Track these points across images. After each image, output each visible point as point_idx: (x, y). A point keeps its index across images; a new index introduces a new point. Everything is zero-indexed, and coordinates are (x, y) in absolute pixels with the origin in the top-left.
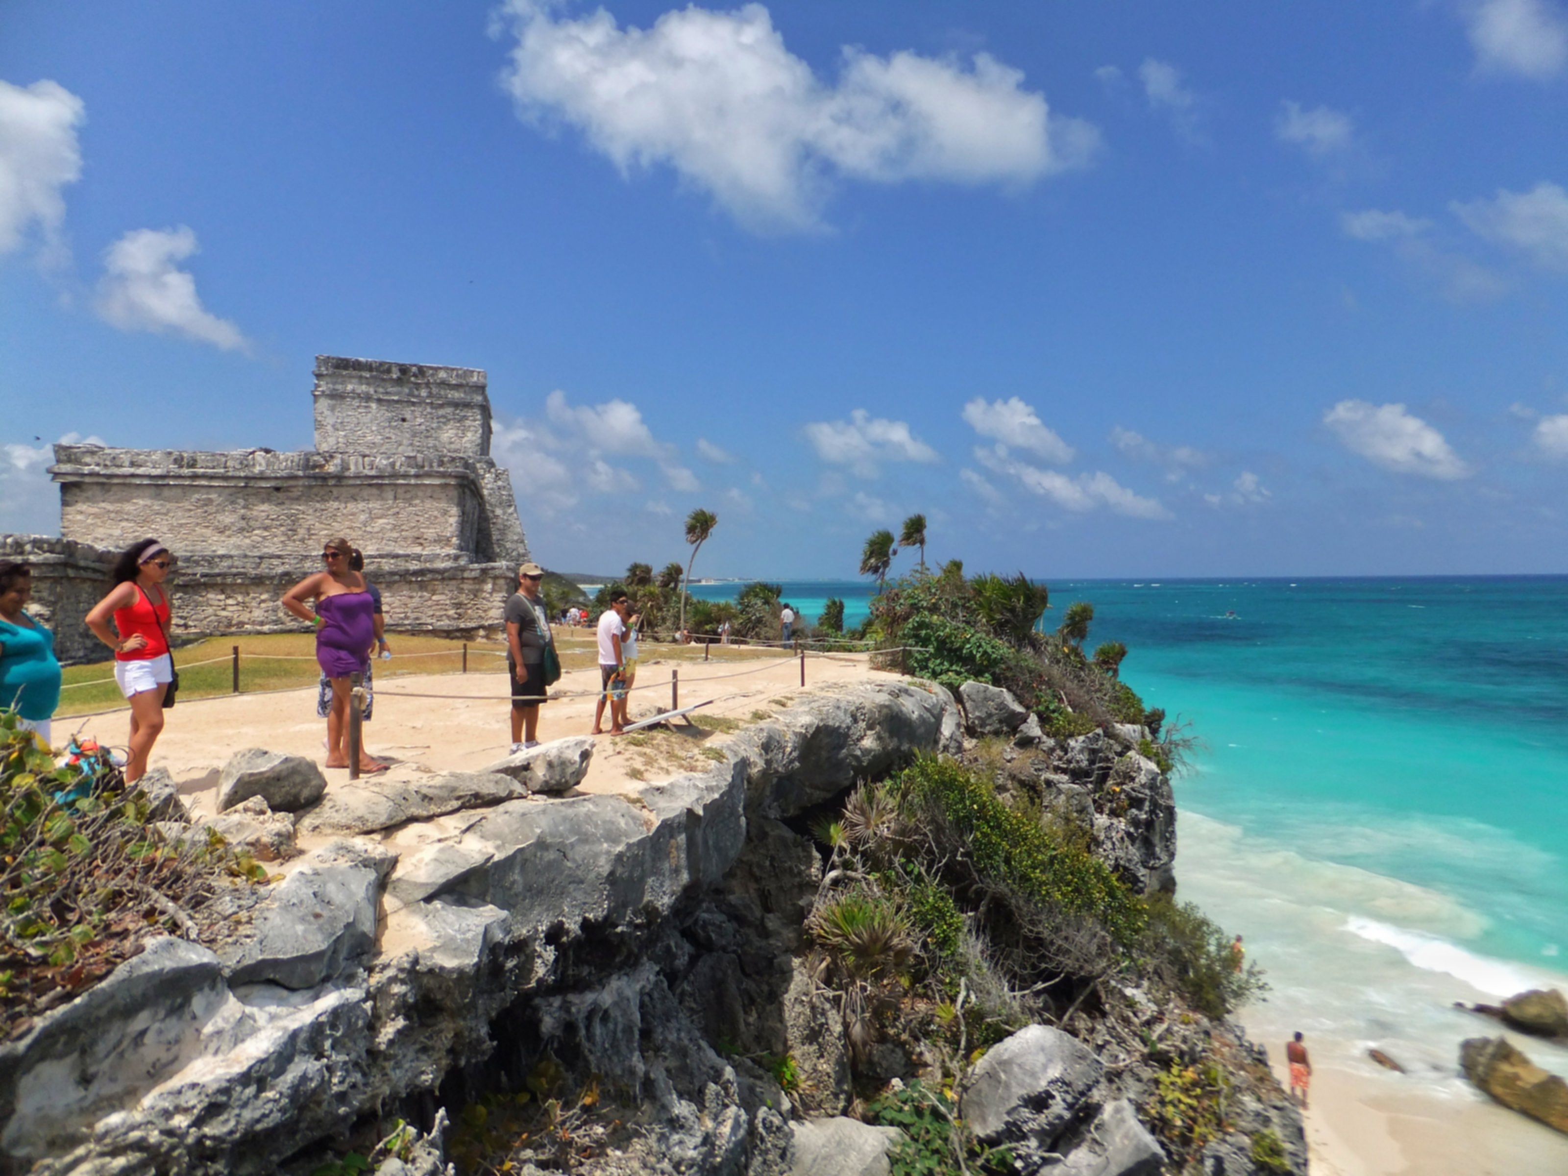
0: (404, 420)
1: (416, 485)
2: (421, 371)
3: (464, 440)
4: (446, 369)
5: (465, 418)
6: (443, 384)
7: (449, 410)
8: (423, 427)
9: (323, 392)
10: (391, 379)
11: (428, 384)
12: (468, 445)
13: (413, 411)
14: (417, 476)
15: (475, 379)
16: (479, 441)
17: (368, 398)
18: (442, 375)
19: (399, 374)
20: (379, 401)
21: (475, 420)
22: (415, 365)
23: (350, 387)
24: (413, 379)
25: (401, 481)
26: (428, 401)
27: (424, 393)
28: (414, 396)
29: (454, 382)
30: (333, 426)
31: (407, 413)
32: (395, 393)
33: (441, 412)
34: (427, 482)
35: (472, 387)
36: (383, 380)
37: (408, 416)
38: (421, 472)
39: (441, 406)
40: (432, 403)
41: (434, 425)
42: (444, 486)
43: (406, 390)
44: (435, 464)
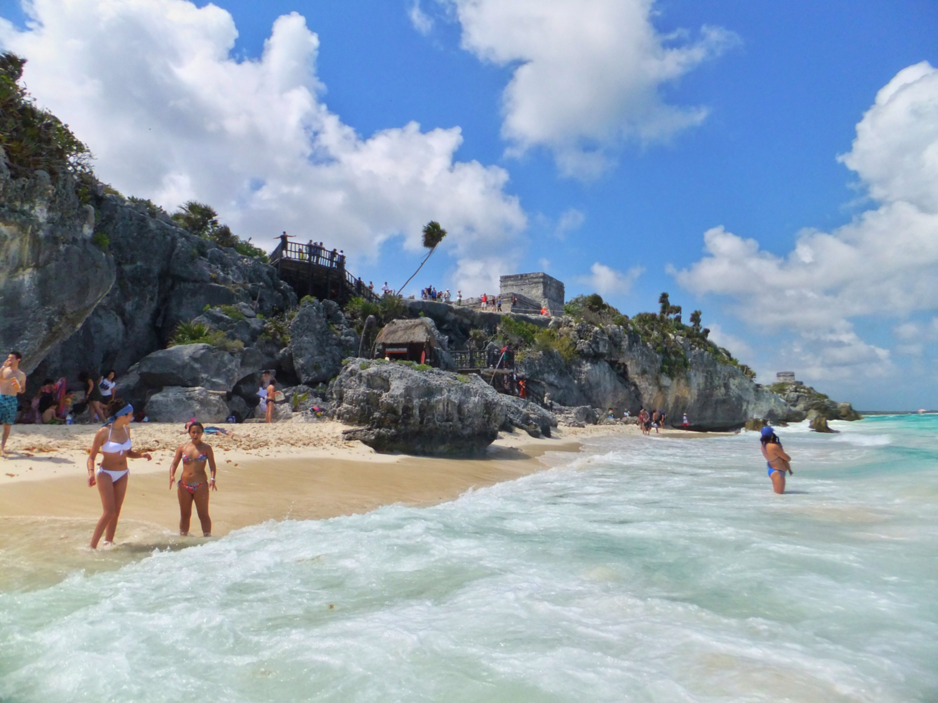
0: (522, 290)
2: (526, 275)
3: (538, 293)
5: (538, 286)
6: (532, 278)
7: (533, 285)
8: (527, 291)
9: (502, 285)
10: (519, 279)
11: (528, 279)
13: (525, 287)
16: (542, 292)
17: (513, 285)
18: (532, 275)
19: (520, 277)
20: (516, 285)
21: (541, 287)
23: (509, 283)
24: (524, 278)
27: (527, 281)
28: (525, 283)
29: (535, 277)
31: (523, 287)
32: (520, 282)
33: (532, 286)
35: (539, 277)
36: (517, 279)
37: (523, 288)
39: (532, 284)
40: (529, 284)
41: (530, 290)
42: (508, 300)
43: (523, 281)
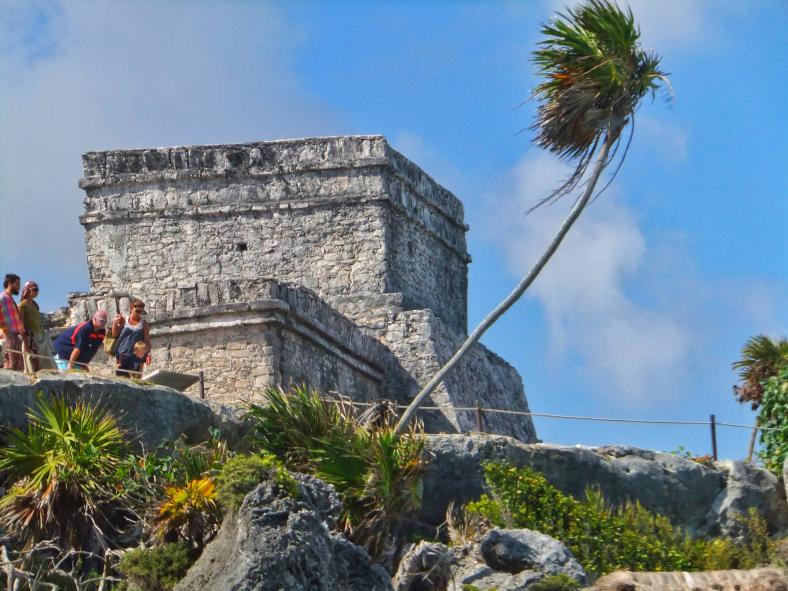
0: (243, 247)
1: (201, 332)
2: (268, 152)
3: (354, 268)
4: (312, 142)
5: (353, 227)
6: (309, 170)
7: (323, 217)
8: (278, 255)
9: (100, 216)
10: (217, 176)
11: (280, 176)
12: (362, 277)
13: (258, 229)
14: (199, 318)
15: (366, 153)
16: (382, 267)
18: (306, 154)
19: (228, 165)
20: (198, 218)
21: (370, 230)
22: (255, 145)
23: (145, 201)
24: (253, 171)
25: (176, 328)
26: (283, 206)
27: (275, 192)
28: (259, 201)
29: (327, 165)
30: (121, 274)
31: (248, 234)
32: (225, 200)
33: (308, 223)
34: (216, 324)
35: (360, 169)
36: (203, 180)
37: (250, 239)
38: (205, 310)
39: (308, 211)
40: (290, 209)
41: (298, 249)
42: (245, 328)
43: (244, 191)
44: (227, 296)
